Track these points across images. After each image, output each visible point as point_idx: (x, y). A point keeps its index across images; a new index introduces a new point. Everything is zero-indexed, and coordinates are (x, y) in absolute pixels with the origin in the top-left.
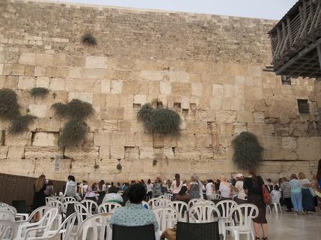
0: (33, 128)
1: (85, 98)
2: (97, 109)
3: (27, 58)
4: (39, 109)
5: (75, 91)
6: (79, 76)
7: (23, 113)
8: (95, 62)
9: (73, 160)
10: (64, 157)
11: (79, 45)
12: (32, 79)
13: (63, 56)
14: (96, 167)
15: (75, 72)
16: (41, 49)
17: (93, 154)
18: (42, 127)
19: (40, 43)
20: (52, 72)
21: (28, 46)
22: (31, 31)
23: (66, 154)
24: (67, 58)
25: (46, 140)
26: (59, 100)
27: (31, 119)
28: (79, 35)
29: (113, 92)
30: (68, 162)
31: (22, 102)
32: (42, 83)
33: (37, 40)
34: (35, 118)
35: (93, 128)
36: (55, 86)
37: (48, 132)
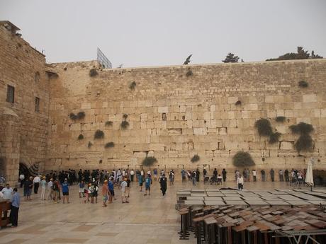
0: (281, 139)
1: (307, 121)
2: (314, 127)
3: (269, 99)
4: (281, 129)
5: (300, 117)
6: (300, 108)
7: (274, 132)
8: (309, 98)
9: (305, 157)
10: (300, 156)
11: (297, 88)
12: (275, 112)
13: (289, 96)
14: (319, 161)
15: (297, 106)
16: (276, 92)
17: (316, 153)
18: (285, 139)
19: (275, 89)
20: (284, 106)
21: (268, 92)
22: (268, 82)
23: (301, 154)
24: (292, 98)
25: (287, 146)
26: (291, 124)
27: (278, 135)
28: (296, 82)
29: (322, 116)
30: (303, 158)
31: (272, 126)
32: (280, 114)
33: (272, 87)
34: (280, 134)
35: (313, 139)
36: (288, 115)
37: (288, 142)
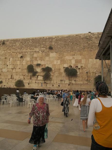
0: (37, 75)
1: (50, 66)
2: (53, 69)
3: (35, 55)
4: (39, 70)
5: (47, 64)
6: (48, 59)
7: (35, 71)
8: (53, 55)
9: (47, 83)
10: (45, 83)
11: (48, 50)
12: (37, 61)
13: (44, 54)
14: (53, 85)
15: (47, 58)
16: (38, 52)
17: (52, 82)
18: (39, 74)
19: (38, 50)
20: (41, 59)
21: (35, 52)
22: (36, 47)
23: (45, 82)
24: (45, 54)
25: (40, 78)
26: (43, 67)
27: (37, 72)
28: (48, 47)
29: (58, 64)
31: (34, 68)
32: (39, 62)
34: (38, 72)
35: (52, 75)
36: (42, 63)
37: (41, 76)
